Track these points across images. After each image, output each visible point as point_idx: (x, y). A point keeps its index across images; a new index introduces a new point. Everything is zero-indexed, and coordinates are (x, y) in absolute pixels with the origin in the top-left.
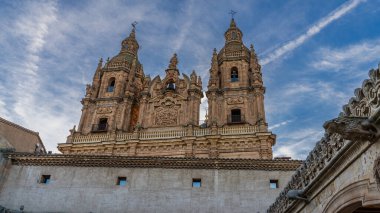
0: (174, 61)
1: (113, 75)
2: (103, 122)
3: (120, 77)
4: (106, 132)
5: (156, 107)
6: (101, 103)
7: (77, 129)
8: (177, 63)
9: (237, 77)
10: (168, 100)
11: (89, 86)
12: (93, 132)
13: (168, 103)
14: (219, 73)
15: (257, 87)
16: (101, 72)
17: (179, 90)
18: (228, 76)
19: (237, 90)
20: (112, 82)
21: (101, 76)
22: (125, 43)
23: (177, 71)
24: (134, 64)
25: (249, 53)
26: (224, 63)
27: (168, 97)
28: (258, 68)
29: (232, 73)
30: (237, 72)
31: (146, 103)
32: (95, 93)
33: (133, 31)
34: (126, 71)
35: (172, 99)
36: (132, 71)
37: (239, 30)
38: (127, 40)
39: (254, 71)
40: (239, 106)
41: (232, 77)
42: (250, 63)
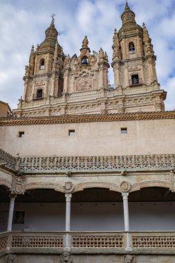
1: (42, 57)
2: (40, 92)
3: (47, 57)
4: (43, 99)
5: (76, 78)
6: (37, 78)
7: (23, 99)
8: (87, 43)
9: (134, 49)
10: (85, 72)
11: (27, 67)
12: (34, 100)
13: (84, 74)
14: (120, 48)
15: (150, 56)
16: (34, 55)
17: (91, 64)
18: (128, 49)
19: (135, 60)
20: (43, 63)
21: (34, 58)
22: (48, 32)
23: (89, 49)
24: (56, 47)
25: (142, 30)
26: (123, 39)
27: (84, 70)
28: (150, 41)
29: (130, 47)
30: (133, 46)
31: (68, 76)
32: (32, 71)
33: (53, 22)
34: (52, 53)
35: (87, 71)
36: (56, 53)
37: (132, 12)
38: (49, 29)
39: (146, 44)
40: (137, 72)
41: (130, 50)
42: (142, 38)
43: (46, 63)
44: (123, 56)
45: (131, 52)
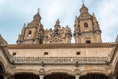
0: (58, 22)
1: (30, 29)
3: (33, 30)
5: (50, 42)
6: (26, 42)
8: (59, 23)
11: (20, 35)
13: (56, 40)
14: (79, 26)
15: (97, 30)
16: (25, 29)
17: (61, 34)
18: (83, 27)
19: (88, 32)
20: (30, 33)
21: (25, 30)
22: (35, 17)
23: (60, 26)
24: (40, 25)
25: (92, 17)
26: (81, 21)
27: (56, 37)
28: (97, 22)
29: (85, 25)
30: (87, 25)
31: (46, 40)
32: (23, 38)
33: (39, 12)
34: (36, 28)
35: (58, 38)
36: (39, 28)
37: (86, 8)
38: (36, 15)
39: (95, 24)
40: (89, 39)
41: (85, 27)
42: (93, 21)
43: (32, 33)
44: (81, 30)
45: (86, 28)
